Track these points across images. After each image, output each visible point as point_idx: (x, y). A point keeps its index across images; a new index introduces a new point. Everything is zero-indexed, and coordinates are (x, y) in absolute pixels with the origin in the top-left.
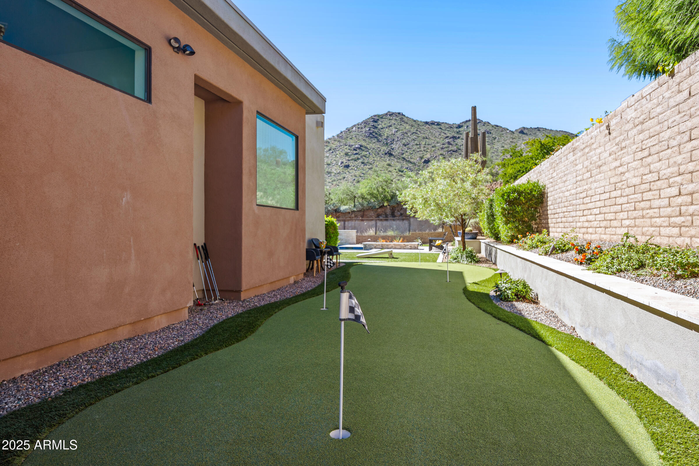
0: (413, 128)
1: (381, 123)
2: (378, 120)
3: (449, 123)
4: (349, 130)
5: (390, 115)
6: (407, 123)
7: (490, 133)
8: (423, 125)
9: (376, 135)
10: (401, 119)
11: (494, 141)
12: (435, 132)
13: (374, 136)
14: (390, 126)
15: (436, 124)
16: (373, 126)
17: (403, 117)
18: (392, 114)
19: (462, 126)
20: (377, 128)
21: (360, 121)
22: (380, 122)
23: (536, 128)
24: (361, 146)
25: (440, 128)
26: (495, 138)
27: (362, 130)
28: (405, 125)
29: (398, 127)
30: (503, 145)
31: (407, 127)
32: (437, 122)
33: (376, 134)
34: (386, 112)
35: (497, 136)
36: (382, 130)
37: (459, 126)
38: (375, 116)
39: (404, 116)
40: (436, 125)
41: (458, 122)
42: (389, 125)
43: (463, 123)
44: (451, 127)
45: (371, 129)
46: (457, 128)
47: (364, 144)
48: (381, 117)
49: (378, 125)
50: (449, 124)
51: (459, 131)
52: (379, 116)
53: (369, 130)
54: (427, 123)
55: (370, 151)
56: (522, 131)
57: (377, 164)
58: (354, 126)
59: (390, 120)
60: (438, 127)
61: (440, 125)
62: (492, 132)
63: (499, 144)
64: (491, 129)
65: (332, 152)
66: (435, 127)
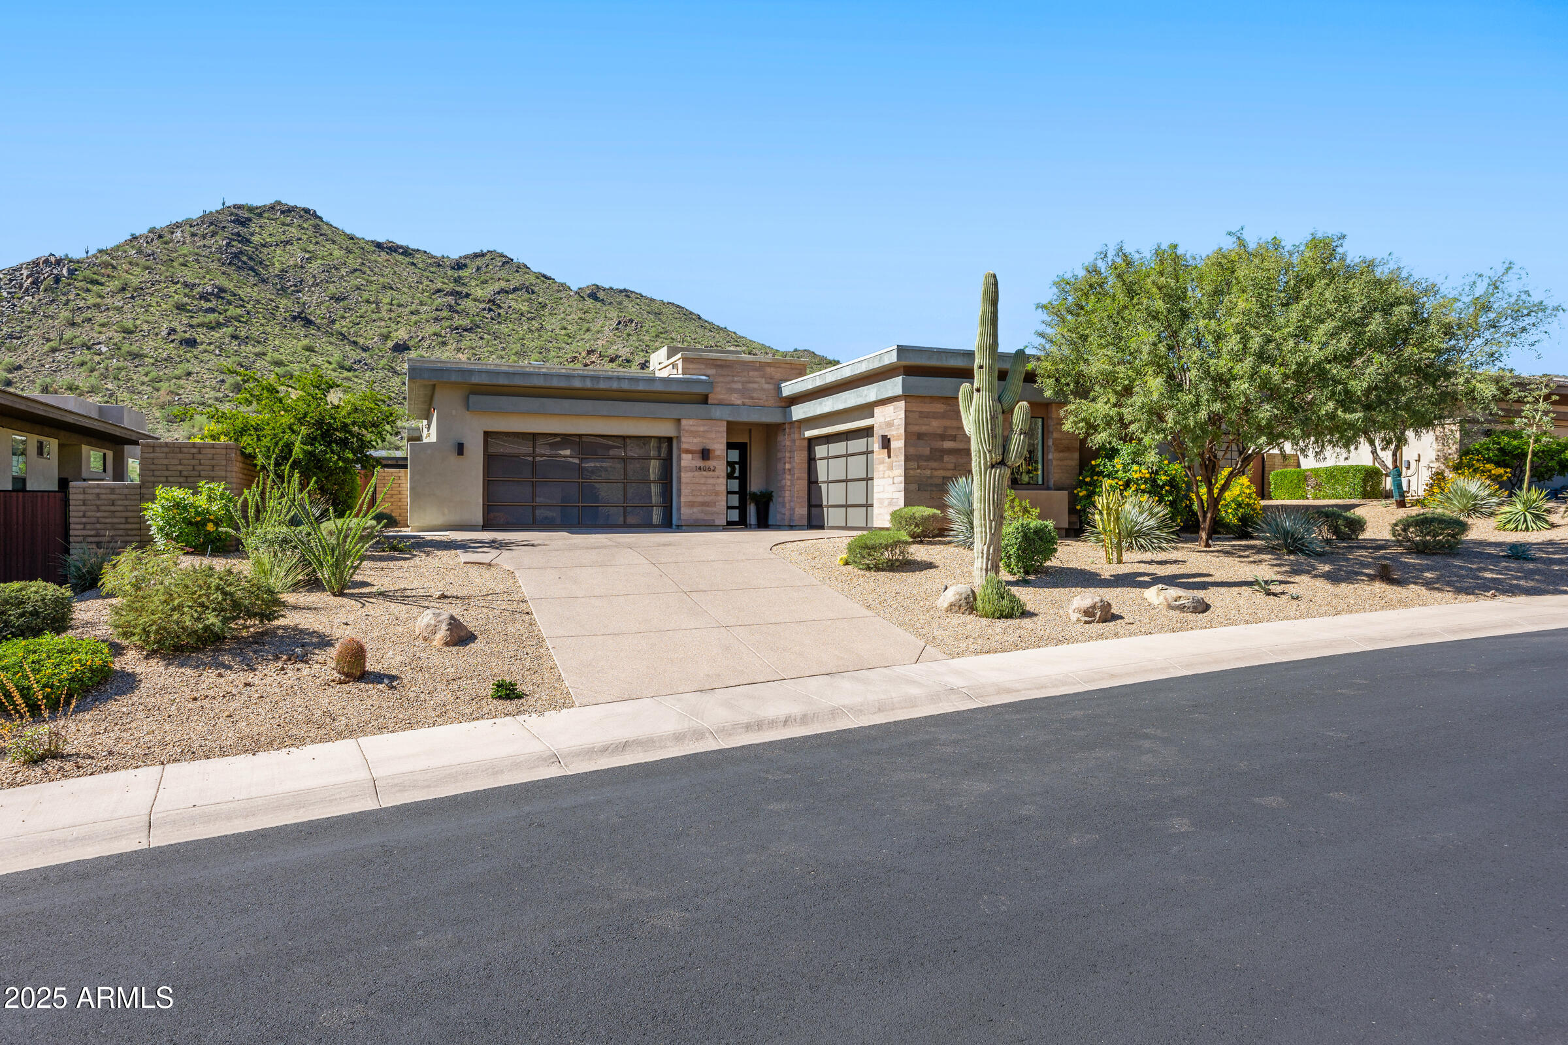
0: (351, 256)
1: (257, 229)
2: (250, 220)
3: (434, 254)
4: (160, 237)
5: (283, 212)
6: (334, 242)
7: (533, 292)
8: (374, 252)
9: (252, 264)
10: (317, 227)
11: (542, 313)
12: (406, 274)
13: (245, 263)
14: (288, 242)
15: (401, 251)
16: (238, 234)
17: (317, 221)
18: (289, 210)
19: (465, 266)
20: (248, 241)
21: (195, 214)
22: (254, 227)
23: (621, 291)
24: (222, 290)
25: (413, 264)
26: (544, 306)
27: (207, 243)
28: (328, 245)
29: (311, 248)
30: (564, 323)
31: (337, 253)
32: (402, 247)
33: (250, 258)
34: (269, 201)
35: (547, 302)
36: (265, 250)
37: (459, 265)
38: (239, 207)
39: (321, 218)
40: (402, 254)
41: (455, 255)
42: (283, 238)
43: (466, 257)
44: (439, 265)
45: (234, 243)
46: (453, 268)
47: (223, 281)
48: (258, 212)
49: (252, 234)
50: (433, 257)
51: (459, 277)
52: (251, 209)
53: (228, 245)
54: (379, 246)
55: (249, 307)
56: (594, 294)
57: (277, 343)
58: (178, 225)
59: (283, 224)
60: (408, 259)
61: (410, 254)
62: (536, 289)
63: (554, 321)
64: (534, 282)
65: (133, 297)
66: (400, 258)
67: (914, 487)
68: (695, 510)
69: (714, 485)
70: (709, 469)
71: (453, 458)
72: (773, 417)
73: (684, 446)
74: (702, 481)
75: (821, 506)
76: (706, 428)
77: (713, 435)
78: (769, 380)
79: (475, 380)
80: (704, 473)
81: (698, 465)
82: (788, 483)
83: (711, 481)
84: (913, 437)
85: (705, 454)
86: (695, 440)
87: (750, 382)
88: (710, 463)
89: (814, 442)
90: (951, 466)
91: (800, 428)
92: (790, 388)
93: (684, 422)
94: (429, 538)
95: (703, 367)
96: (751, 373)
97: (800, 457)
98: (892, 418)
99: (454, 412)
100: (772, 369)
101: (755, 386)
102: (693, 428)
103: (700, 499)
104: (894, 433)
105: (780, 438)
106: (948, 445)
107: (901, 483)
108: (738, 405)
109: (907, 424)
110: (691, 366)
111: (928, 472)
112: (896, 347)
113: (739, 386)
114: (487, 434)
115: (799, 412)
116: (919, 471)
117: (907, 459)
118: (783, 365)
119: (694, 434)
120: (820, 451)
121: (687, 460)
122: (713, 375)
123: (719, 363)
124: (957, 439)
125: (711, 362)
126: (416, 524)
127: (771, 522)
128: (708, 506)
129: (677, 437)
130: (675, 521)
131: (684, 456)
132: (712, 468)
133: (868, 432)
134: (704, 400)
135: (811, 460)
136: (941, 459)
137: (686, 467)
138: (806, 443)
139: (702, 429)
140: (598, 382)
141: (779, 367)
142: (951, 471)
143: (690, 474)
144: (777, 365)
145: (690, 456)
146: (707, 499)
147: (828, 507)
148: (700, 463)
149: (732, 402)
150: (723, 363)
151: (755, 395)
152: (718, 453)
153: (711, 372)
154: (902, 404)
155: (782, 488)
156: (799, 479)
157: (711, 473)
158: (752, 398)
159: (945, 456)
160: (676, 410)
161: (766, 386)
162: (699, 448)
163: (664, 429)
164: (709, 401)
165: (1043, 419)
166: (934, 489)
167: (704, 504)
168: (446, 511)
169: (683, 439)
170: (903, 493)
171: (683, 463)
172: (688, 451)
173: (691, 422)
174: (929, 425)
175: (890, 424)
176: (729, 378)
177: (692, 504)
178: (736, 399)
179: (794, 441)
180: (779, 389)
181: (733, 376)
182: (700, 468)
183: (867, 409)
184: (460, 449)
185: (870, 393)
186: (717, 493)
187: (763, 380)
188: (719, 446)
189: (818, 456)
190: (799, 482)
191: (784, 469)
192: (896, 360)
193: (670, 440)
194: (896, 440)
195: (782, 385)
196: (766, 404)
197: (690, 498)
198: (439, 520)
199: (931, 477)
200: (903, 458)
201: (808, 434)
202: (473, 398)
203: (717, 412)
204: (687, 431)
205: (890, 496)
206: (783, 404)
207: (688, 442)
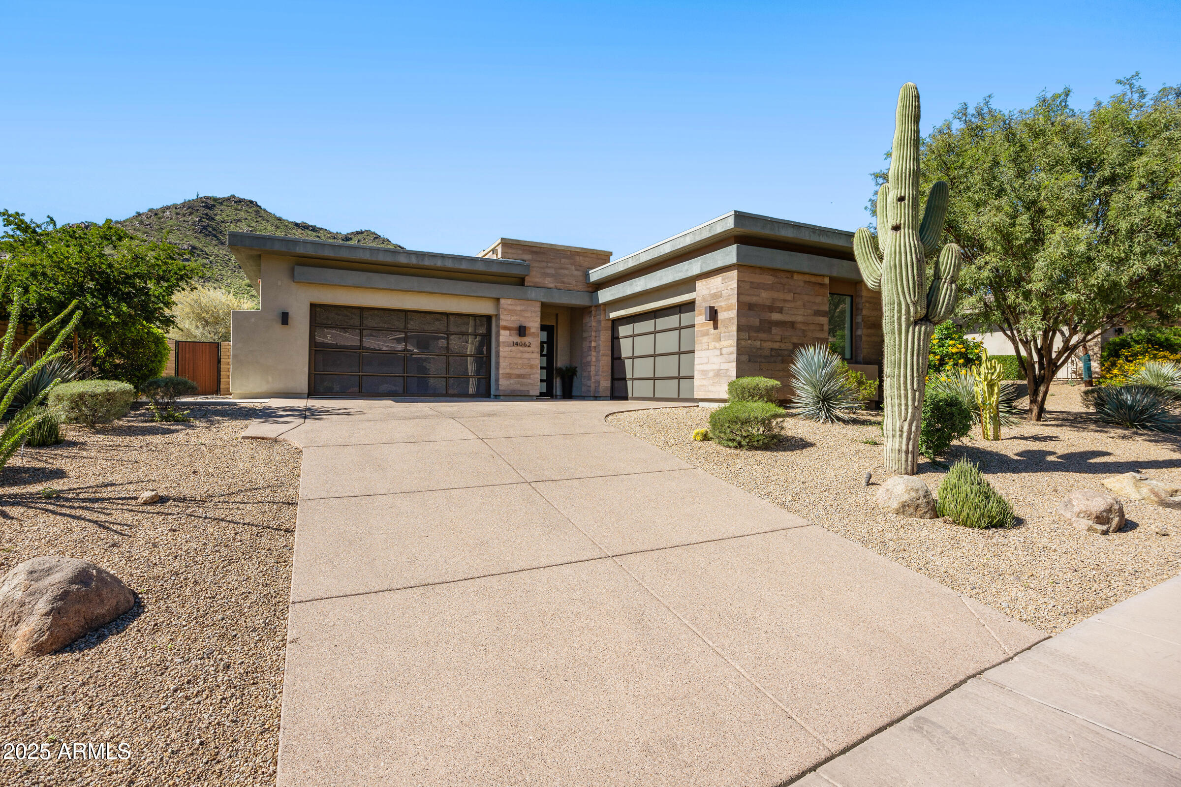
0: (279, 230)
1: (219, 212)
2: (214, 206)
3: (332, 231)
4: (156, 214)
5: (236, 202)
6: (268, 221)
8: (293, 228)
9: (215, 233)
10: (257, 212)
13: (210, 232)
14: (238, 221)
15: (311, 228)
16: (206, 215)
17: (258, 208)
18: (240, 201)
19: (351, 239)
20: (213, 219)
21: (179, 201)
22: (217, 210)
24: (194, 248)
25: (318, 236)
27: (185, 219)
28: (264, 223)
29: (253, 224)
31: (269, 228)
32: (311, 226)
33: (214, 229)
34: (227, 195)
36: (224, 225)
37: (347, 238)
38: (208, 198)
39: (260, 207)
40: (311, 230)
41: (344, 232)
42: (236, 218)
43: (352, 234)
44: (335, 238)
45: (204, 220)
46: (343, 240)
47: (195, 242)
48: (220, 201)
49: (216, 215)
50: (331, 233)
52: (215, 199)
53: (200, 220)
54: (297, 225)
55: (211, 259)
57: (229, 281)
58: (168, 208)
59: (236, 209)
60: (315, 234)
61: (317, 231)
66: (310, 233)
67: (745, 358)
68: (512, 381)
69: (529, 359)
70: (525, 345)
71: (278, 327)
72: (579, 300)
73: (502, 323)
74: (519, 355)
75: (624, 379)
76: (523, 308)
77: (529, 314)
78: (578, 268)
79: (300, 250)
80: (521, 348)
81: (515, 341)
82: (594, 359)
83: (526, 356)
84: (745, 307)
85: (522, 331)
86: (513, 318)
87: (561, 268)
88: (526, 340)
89: (616, 323)
90: (778, 338)
91: (605, 310)
92: (596, 275)
93: (502, 301)
94: (242, 405)
95: (521, 252)
96: (563, 261)
97: (605, 337)
98: (719, 290)
99: (279, 283)
100: (581, 258)
101: (566, 272)
102: (510, 307)
103: (517, 372)
104: (723, 304)
105: (586, 320)
106: (776, 316)
107: (732, 353)
108: (551, 288)
109: (739, 294)
110: (510, 251)
111: (758, 343)
112: (733, 213)
113: (552, 271)
114: (313, 306)
115: (605, 296)
116: (749, 342)
117: (739, 329)
118: (590, 255)
119: (512, 312)
120: (624, 330)
121: (505, 336)
122: (529, 260)
123: (534, 249)
124: (784, 312)
125: (528, 248)
126: (239, 391)
127: (574, 394)
128: (524, 378)
129: (496, 315)
130: (493, 392)
131: (502, 332)
132: (528, 344)
133: (689, 306)
134: (521, 282)
135: (615, 339)
136: (769, 331)
137: (504, 342)
138: (610, 324)
139: (519, 308)
140: (423, 260)
141: (587, 257)
142: (778, 343)
143: (508, 349)
144: (585, 255)
145: (508, 332)
146: (522, 371)
147: (633, 379)
148: (517, 339)
149: (546, 286)
150: (538, 250)
151: (565, 280)
152: (533, 330)
153: (527, 257)
154: (734, 273)
155: (589, 364)
156: (603, 355)
157: (526, 349)
158: (563, 283)
159: (773, 328)
160: (495, 290)
161: (576, 273)
162: (516, 325)
163: (483, 307)
164: (526, 284)
165: (852, 297)
166: (763, 360)
167: (519, 376)
168: (270, 379)
169: (502, 317)
170: (735, 364)
171: (502, 339)
172: (506, 328)
173: (509, 301)
174: (758, 296)
175: (717, 296)
176: (543, 264)
177: (509, 376)
178: (549, 282)
179: (599, 322)
180: (587, 275)
181: (547, 262)
182: (517, 344)
183: (688, 284)
184: (285, 318)
185: (693, 267)
186: (532, 367)
187: (573, 268)
188: (534, 323)
189: (621, 335)
190: (604, 358)
191: (590, 347)
192: (733, 226)
193: (489, 318)
194: (725, 310)
195: (590, 272)
196: (575, 288)
197: (508, 371)
198: (264, 388)
199: (760, 349)
200: (735, 328)
201: (613, 315)
202: (298, 269)
203: (532, 294)
204: (505, 310)
205: (716, 367)
206: (590, 289)
207: (507, 319)
